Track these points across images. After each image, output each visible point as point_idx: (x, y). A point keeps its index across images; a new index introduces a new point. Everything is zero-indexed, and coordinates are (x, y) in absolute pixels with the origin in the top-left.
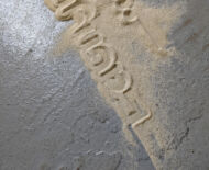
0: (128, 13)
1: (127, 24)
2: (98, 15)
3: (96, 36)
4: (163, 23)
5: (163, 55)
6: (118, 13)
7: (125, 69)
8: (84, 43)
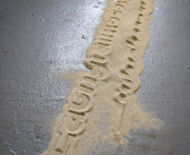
0: (123, 96)
1: (116, 100)
2: (106, 81)
3: (92, 89)
4: (137, 121)
5: (117, 138)
6: (118, 90)
7: (86, 121)
8: (82, 85)
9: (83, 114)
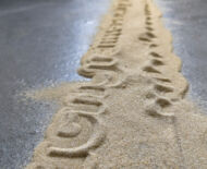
9: (83, 155)
